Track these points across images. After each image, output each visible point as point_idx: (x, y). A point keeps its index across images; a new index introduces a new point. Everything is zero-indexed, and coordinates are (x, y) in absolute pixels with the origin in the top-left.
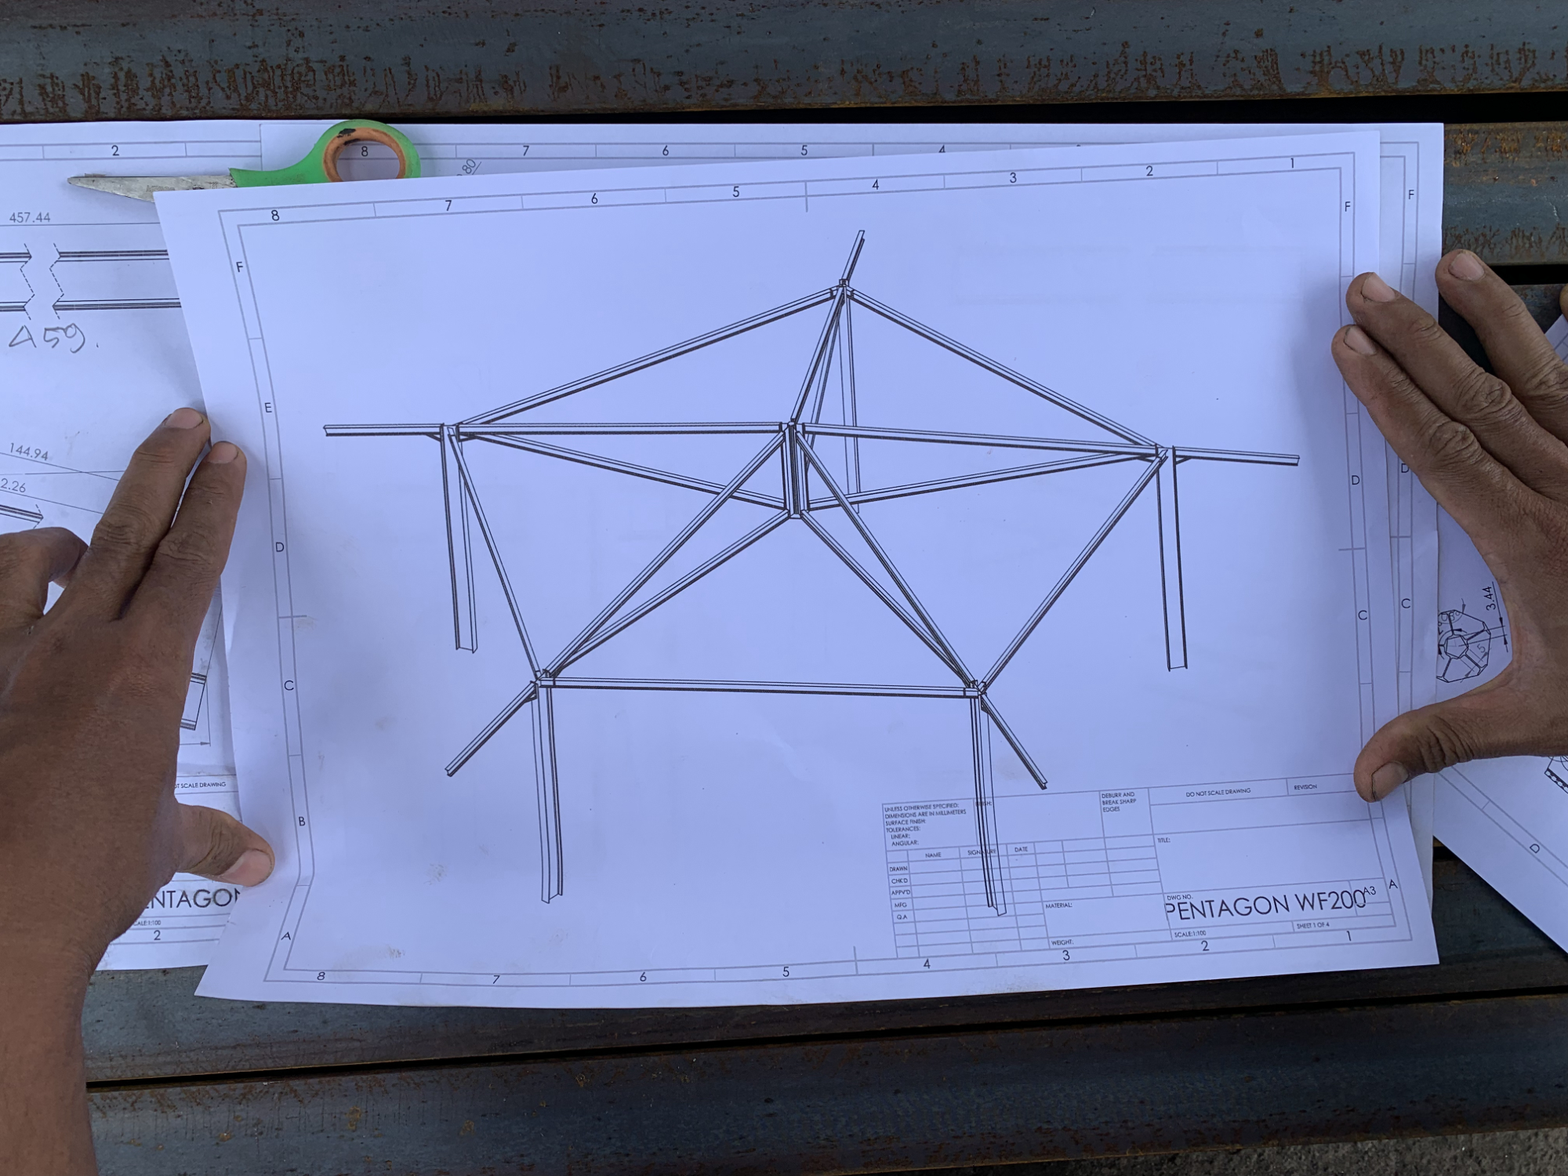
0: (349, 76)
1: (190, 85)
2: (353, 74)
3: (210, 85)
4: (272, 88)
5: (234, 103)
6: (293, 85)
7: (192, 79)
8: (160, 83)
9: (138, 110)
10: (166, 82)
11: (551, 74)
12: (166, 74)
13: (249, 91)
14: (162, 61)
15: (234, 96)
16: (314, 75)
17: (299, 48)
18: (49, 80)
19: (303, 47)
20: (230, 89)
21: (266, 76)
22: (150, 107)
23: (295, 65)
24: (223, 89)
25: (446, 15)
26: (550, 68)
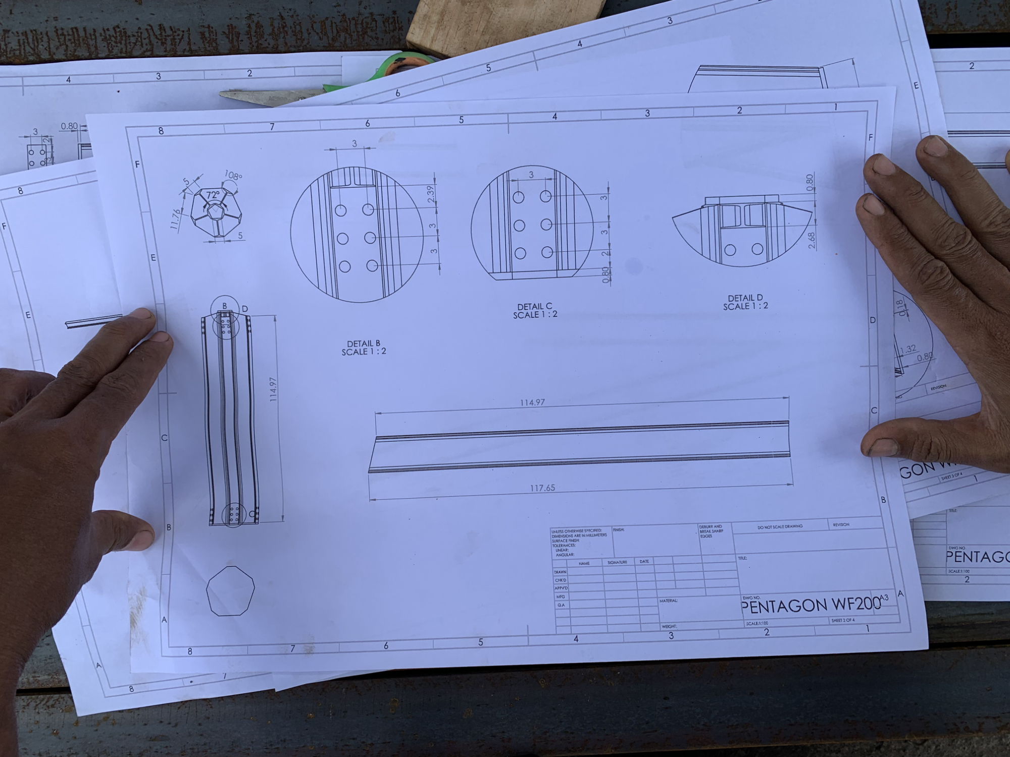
0: (399, 24)
1: (297, 31)
2: (401, 22)
3: (310, 31)
4: (349, 32)
5: (325, 42)
6: (362, 30)
7: (298, 27)
8: (278, 30)
9: (264, 48)
10: (281, 30)
12: (282, 25)
13: (335, 35)
14: (279, 16)
15: (325, 38)
16: (376, 23)
17: (366, 6)
18: (207, 30)
19: (369, 6)
20: (322, 34)
21: (345, 24)
22: (271, 46)
23: (364, 17)
24: (318, 34)
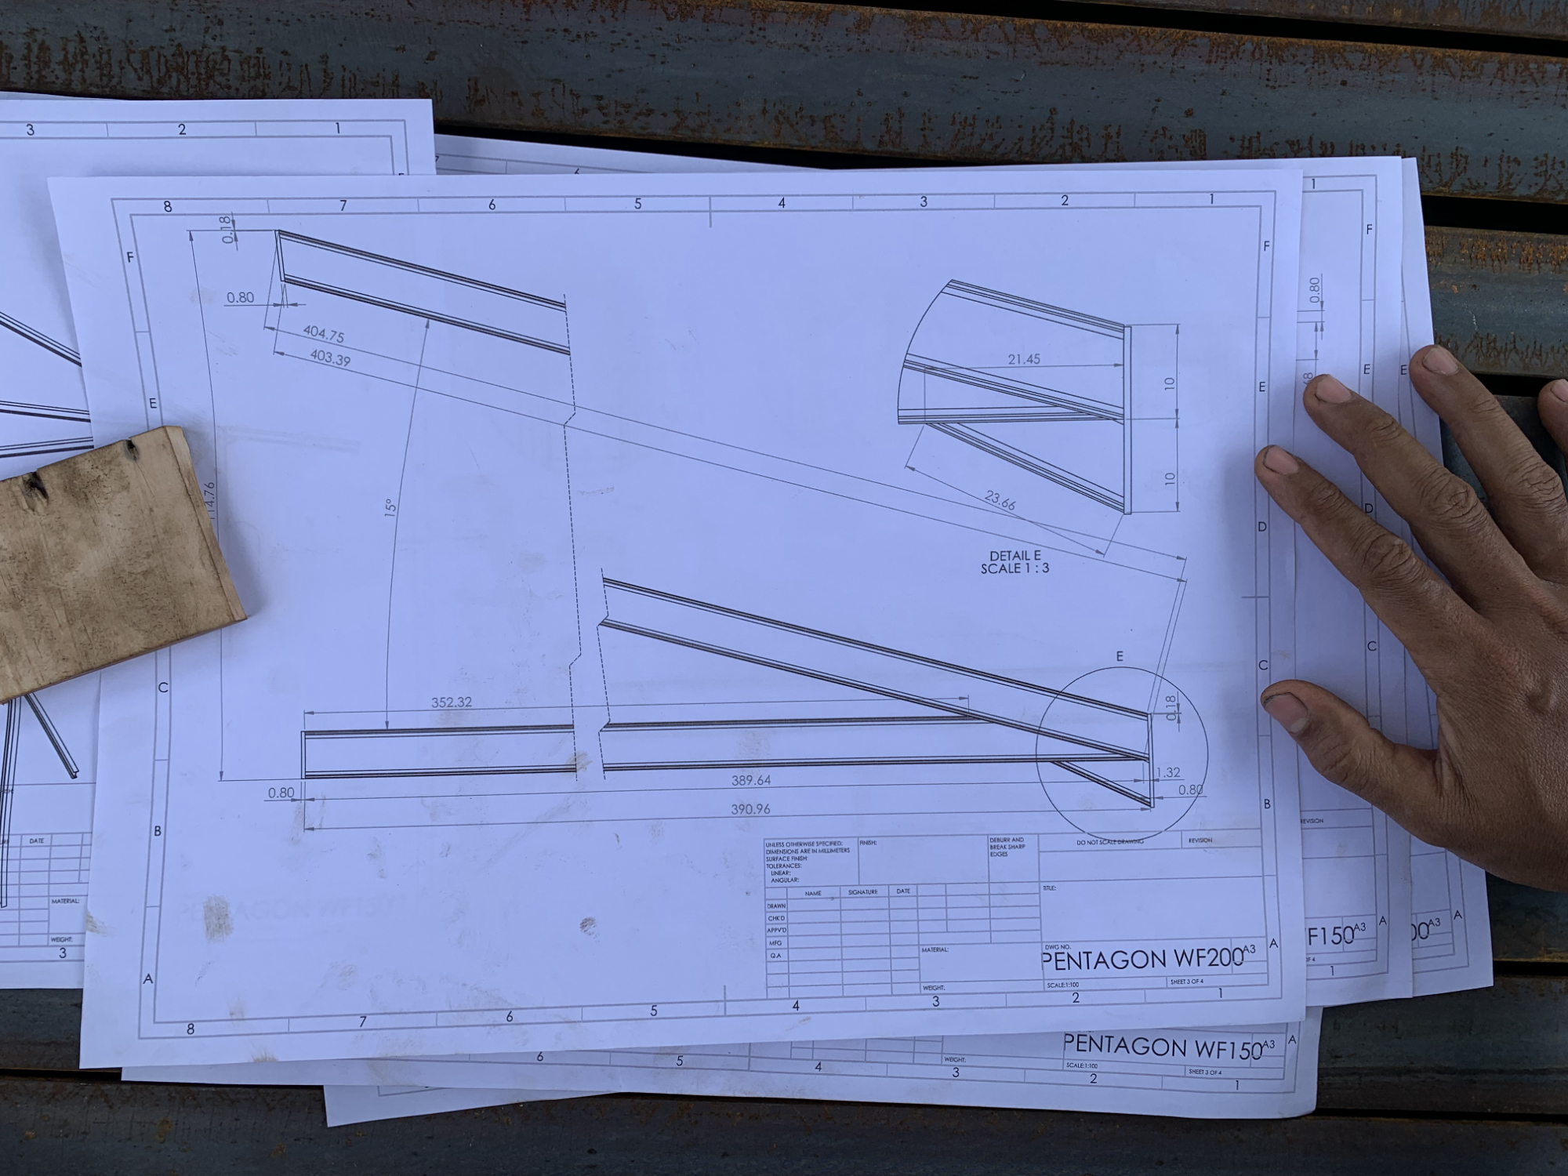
0: (264, 68)
1: (103, 62)
2: (269, 67)
3: (123, 65)
4: (185, 73)
5: (146, 84)
6: (206, 72)
7: (105, 56)
8: (73, 58)
9: (47, 83)
10: (79, 58)
11: (469, 86)
12: (80, 49)
13: (162, 75)
14: (76, 36)
15: (146, 77)
16: (229, 65)
17: (216, 36)
19: (221, 35)
20: (142, 70)
21: (180, 60)
22: (60, 82)
23: (211, 52)
24: (135, 70)
25: (369, 17)
26: (469, 80)
